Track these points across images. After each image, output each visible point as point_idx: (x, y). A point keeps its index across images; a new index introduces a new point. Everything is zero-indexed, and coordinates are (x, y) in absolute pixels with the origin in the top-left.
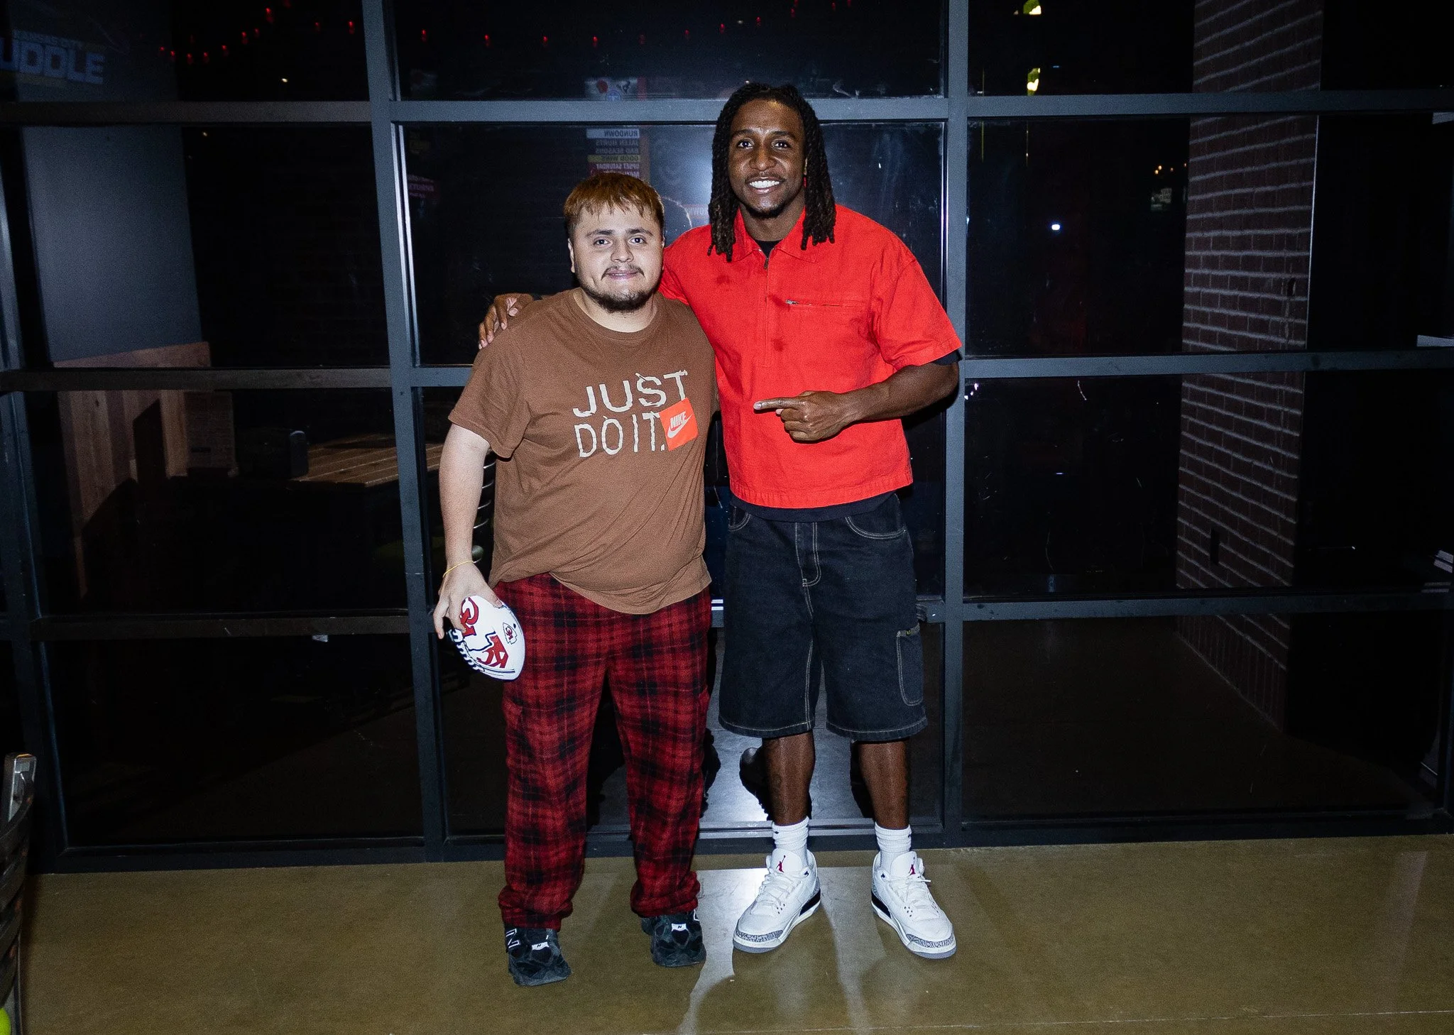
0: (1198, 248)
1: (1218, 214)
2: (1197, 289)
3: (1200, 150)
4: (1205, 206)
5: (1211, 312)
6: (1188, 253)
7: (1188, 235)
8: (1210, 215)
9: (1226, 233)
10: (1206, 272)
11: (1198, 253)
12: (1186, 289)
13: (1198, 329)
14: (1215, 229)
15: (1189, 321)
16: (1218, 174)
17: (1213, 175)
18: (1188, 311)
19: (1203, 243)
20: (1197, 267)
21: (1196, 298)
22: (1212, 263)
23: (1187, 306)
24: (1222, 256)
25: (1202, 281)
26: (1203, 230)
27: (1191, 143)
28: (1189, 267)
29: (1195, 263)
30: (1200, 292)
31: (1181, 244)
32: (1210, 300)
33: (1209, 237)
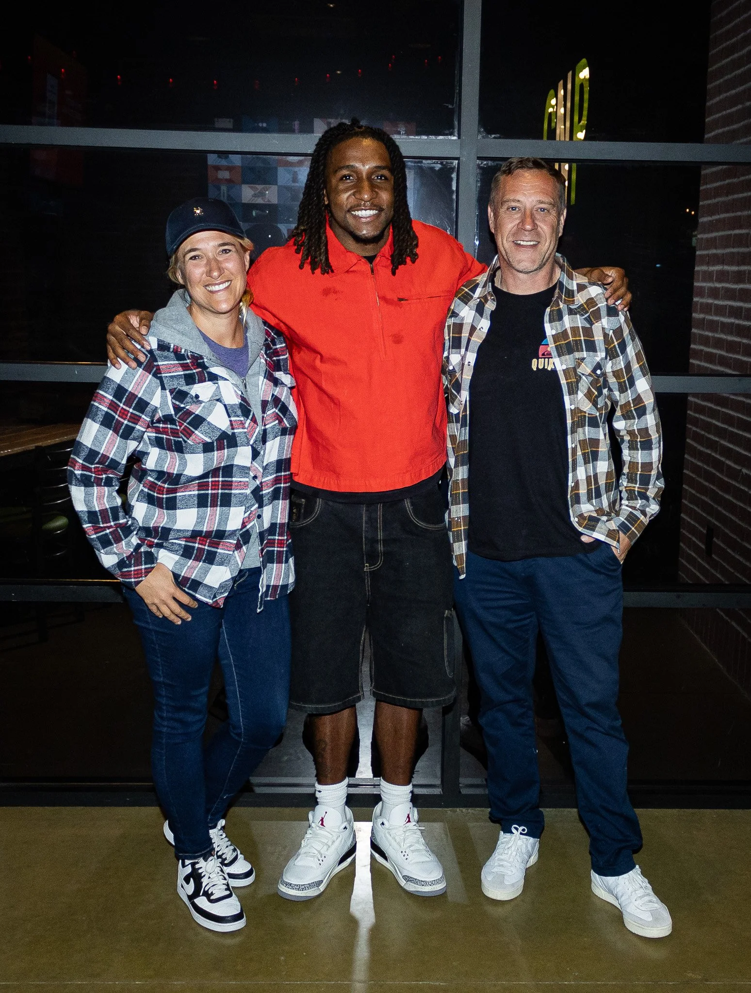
0: (704, 280)
1: (719, 251)
2: (702, 316)
3: (709, 195)
4: (711, 243)
5: (712, 337)
6: (696, 284)
7: (697, 268)
8: (714, 251)
9: (726, 268)
10: (710, 301)
11: (704, 284)
12: (694, 315)
13: (702, 351)
14: (718, 263)
15: (695, 344)
16: (722, 216)
17: (717, 217)
18: (695, 334)
19: (708, 276)
20: (702, 296)
21: (702, 324)
22: (714, 293)
23: (694, 330)
24: (723, 287)
25: (707, 308)
26: (708, 264)
27: (702, 188)
28: (697, 296)
29: (701, 292)
30: (704, 318)
31: (690, 275)
32: (712, 326)
33: (713, 271)
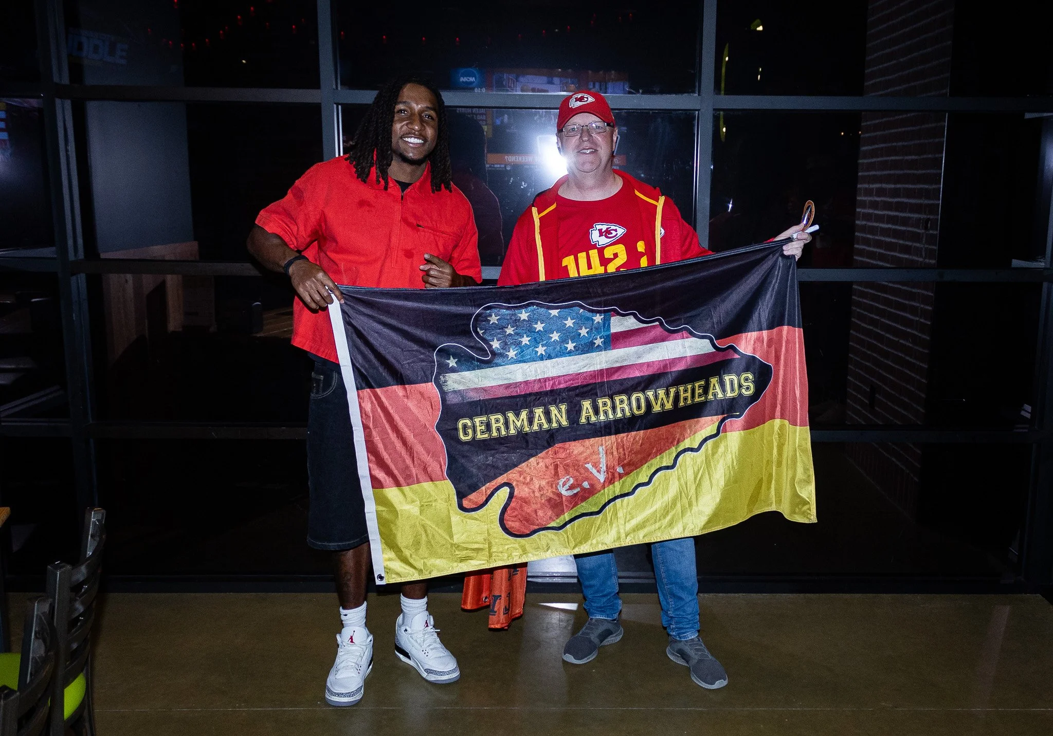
0: (865, 195)
1: (879, 173)
2: (864, 223)
4: (871, 167)
6: (859, 198)
9: (884, 186)
10: (871, 211)
15: (858, 244)
19: (869, 192)
21: (864, 229)
22: (874, 205)
25: (868, 217)
26: (869, 183)
29: (863, 205)
32: (873, 230)
